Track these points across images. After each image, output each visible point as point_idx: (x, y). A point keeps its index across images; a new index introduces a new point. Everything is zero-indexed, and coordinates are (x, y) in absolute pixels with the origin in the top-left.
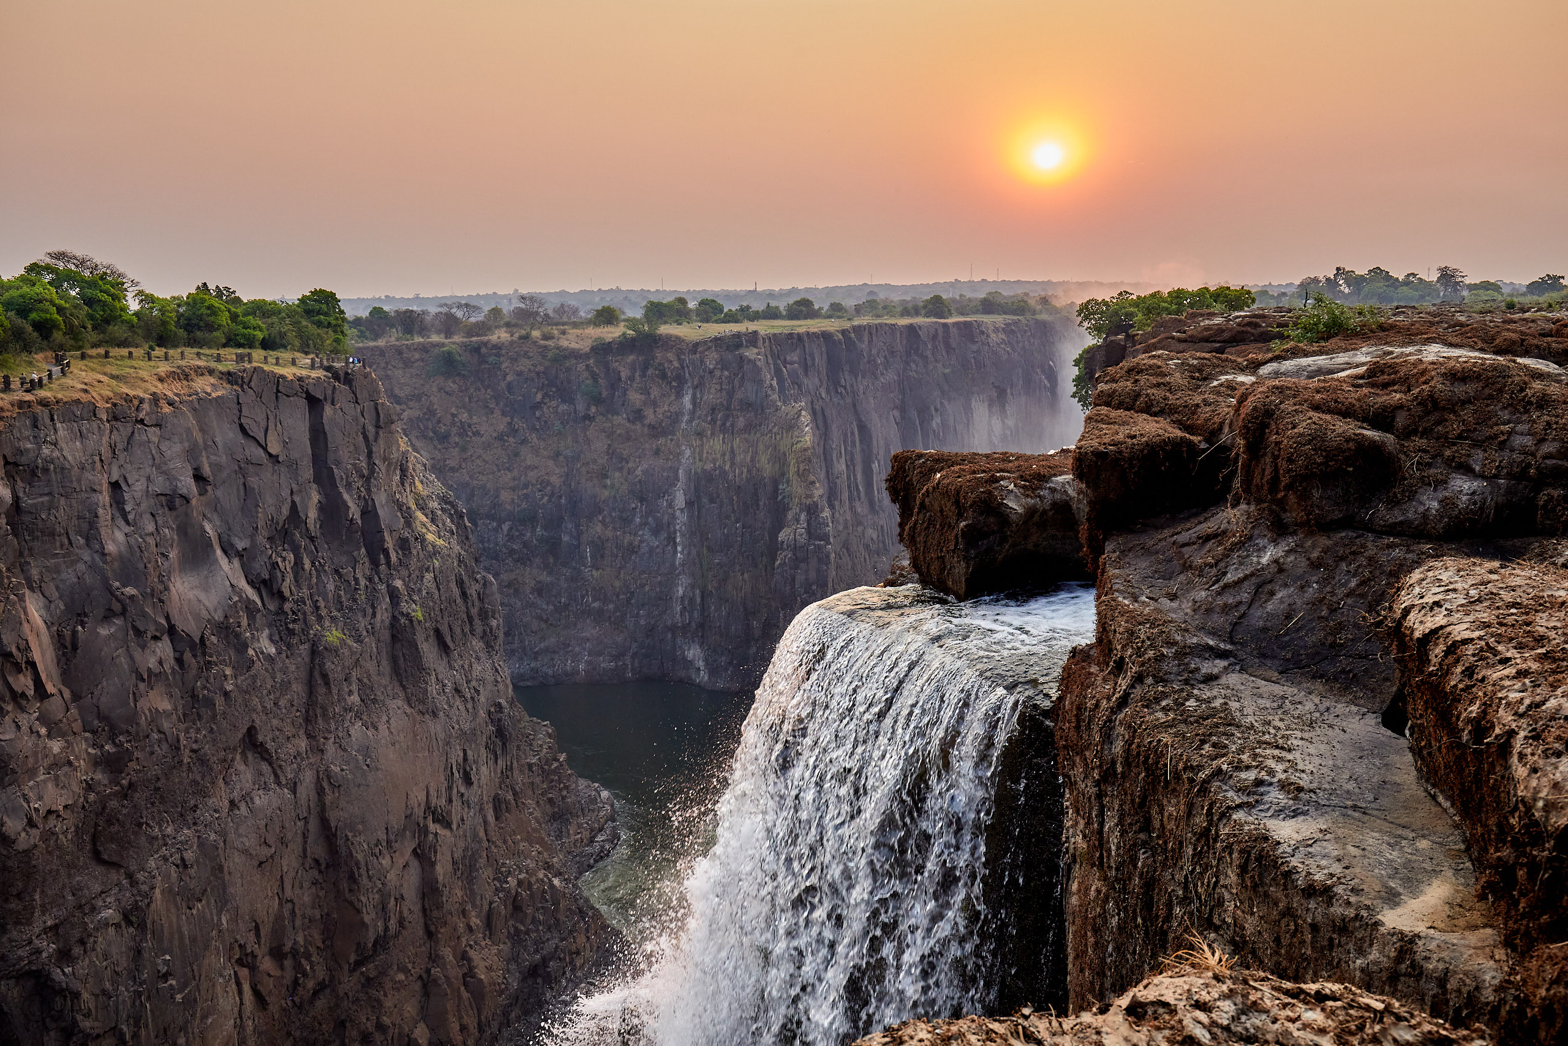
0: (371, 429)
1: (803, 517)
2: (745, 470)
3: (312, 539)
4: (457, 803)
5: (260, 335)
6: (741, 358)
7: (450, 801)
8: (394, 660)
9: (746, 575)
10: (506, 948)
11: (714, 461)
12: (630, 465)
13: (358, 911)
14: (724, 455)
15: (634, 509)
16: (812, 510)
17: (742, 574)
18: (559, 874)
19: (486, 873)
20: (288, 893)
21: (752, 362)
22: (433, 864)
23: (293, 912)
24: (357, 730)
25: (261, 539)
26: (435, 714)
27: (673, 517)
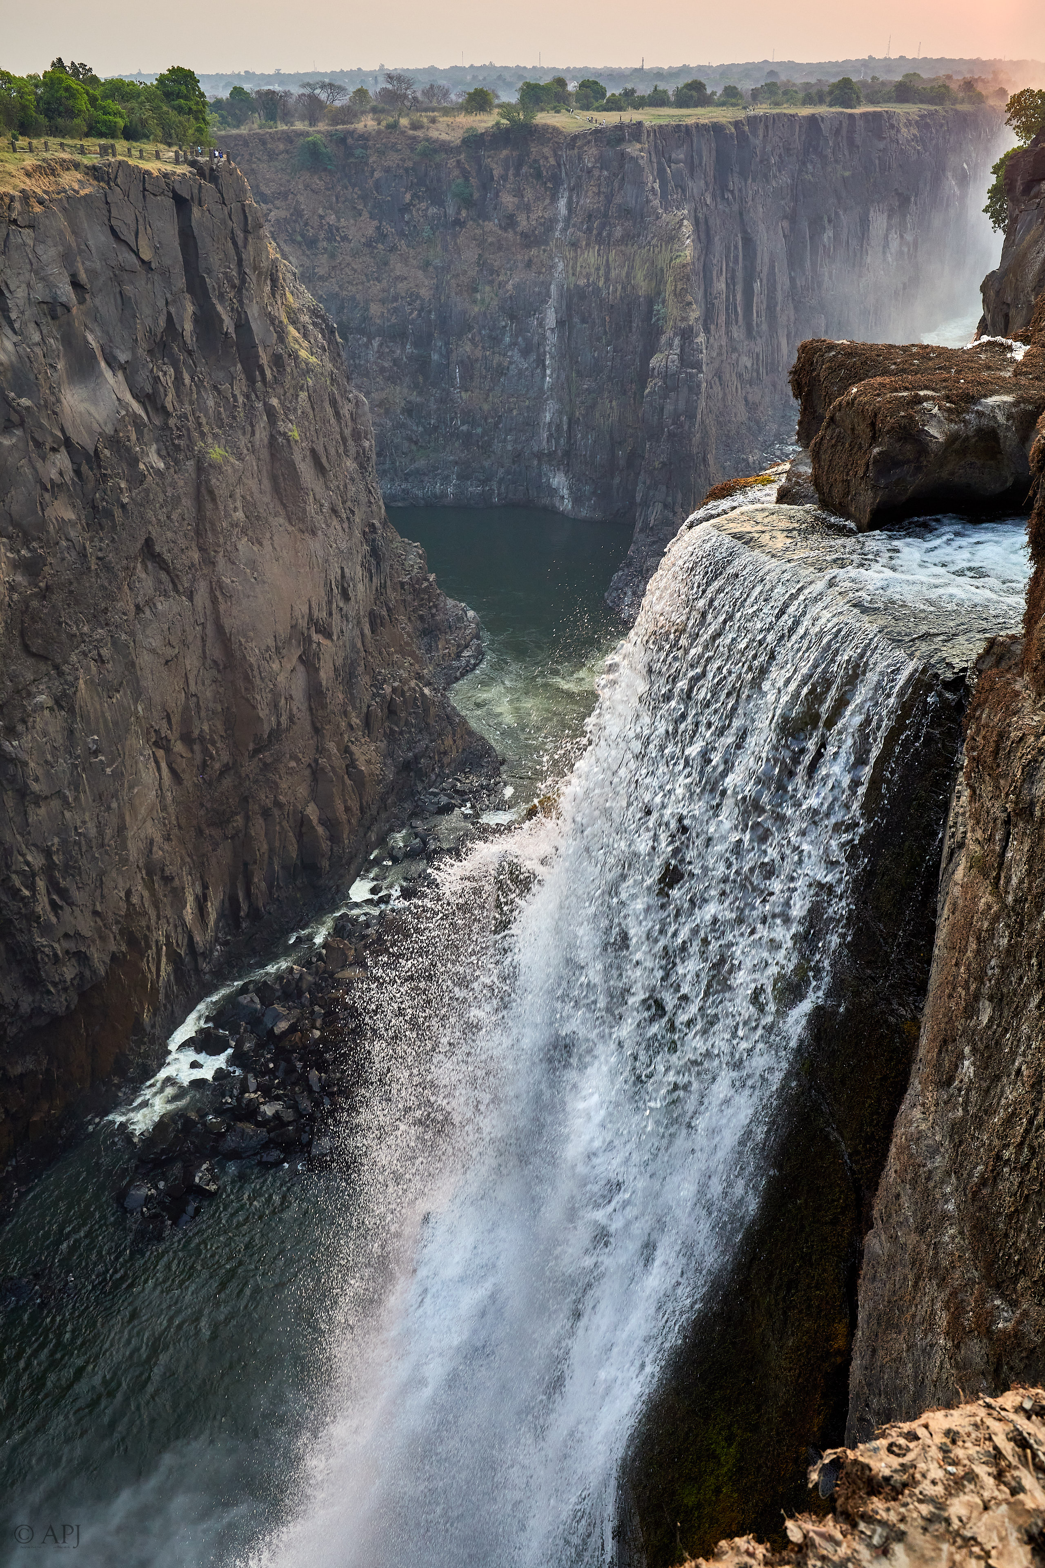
0: (240, 235)
1: (677, 342)
2: (619, 288)
3: (190, 353)
4: (336, 616)
5: (121, 123)
6: (623, 154)
7: (330, 614)
8: (274, 479)
9: (614, 403)
10: (383, 745)
11: (588, 276)
12: (501, 278)
13: (254, 708)
14: (598, 269)
15: (505, 327)
16: (687, 335)
17: (611, 402)
18: (428, 684)
19: (364, 680)
20: (193, 688)
21: (634, 160)
22: (317, 670)
23: (198, 705)
24: (243, 544)
25: (141, 352)
26: (314, 533)
27: (544, 337)
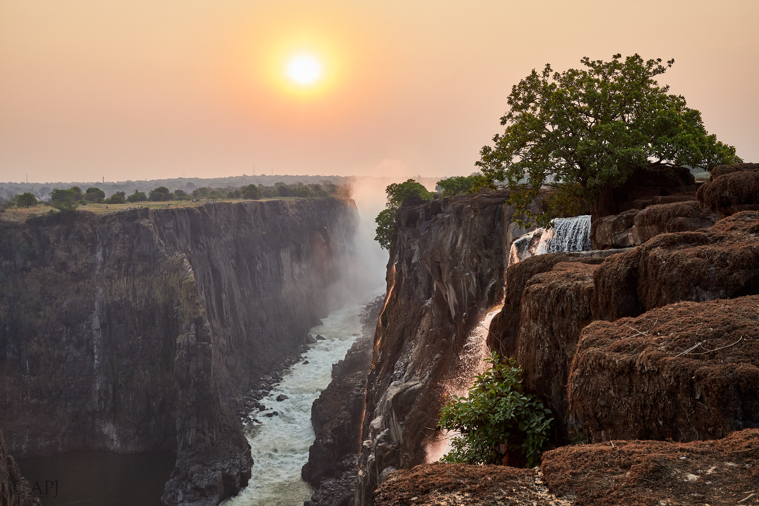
1: (193, 326)
2: (144, 300)
6: (138, 225)
9: (147, 372)
11: (121, 295)
12: (58, 301)
14: (127, 290)
15: (62, 331)
16: (199, 322)
17: (144, 371)
21: (146, 228)
27: (92, 335)
